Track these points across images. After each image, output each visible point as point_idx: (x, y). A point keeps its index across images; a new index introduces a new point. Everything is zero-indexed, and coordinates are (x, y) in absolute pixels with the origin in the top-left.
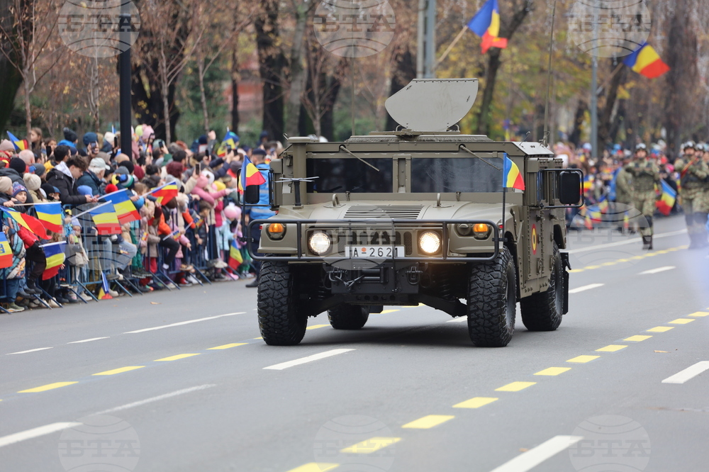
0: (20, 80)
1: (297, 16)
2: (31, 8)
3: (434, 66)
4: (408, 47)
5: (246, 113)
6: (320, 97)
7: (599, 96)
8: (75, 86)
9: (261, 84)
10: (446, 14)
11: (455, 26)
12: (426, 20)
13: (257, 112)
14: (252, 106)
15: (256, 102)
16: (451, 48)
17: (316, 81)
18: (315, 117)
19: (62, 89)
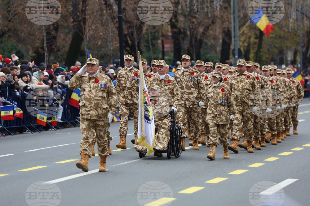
0: (82, 39)
1: (185, 16)
2: (85, 13)
3: (238, 35)
4: (228, 28)
5: (167, 52)
6: (195, 46)
7: (303, 47)
8: (102, 42)
9: (173, 41)
10: (242, 15)
11: (246, 20)
12: (234, 18)
13: (171, 52)
14: (169, 49)
15: (171, 48)
16: (244, 28)
17: (193, 40)
18: (193, 54)
19: (98, 43)
